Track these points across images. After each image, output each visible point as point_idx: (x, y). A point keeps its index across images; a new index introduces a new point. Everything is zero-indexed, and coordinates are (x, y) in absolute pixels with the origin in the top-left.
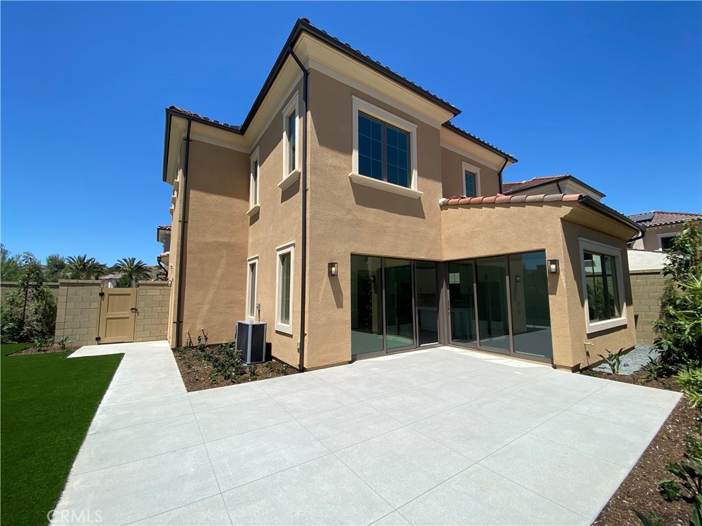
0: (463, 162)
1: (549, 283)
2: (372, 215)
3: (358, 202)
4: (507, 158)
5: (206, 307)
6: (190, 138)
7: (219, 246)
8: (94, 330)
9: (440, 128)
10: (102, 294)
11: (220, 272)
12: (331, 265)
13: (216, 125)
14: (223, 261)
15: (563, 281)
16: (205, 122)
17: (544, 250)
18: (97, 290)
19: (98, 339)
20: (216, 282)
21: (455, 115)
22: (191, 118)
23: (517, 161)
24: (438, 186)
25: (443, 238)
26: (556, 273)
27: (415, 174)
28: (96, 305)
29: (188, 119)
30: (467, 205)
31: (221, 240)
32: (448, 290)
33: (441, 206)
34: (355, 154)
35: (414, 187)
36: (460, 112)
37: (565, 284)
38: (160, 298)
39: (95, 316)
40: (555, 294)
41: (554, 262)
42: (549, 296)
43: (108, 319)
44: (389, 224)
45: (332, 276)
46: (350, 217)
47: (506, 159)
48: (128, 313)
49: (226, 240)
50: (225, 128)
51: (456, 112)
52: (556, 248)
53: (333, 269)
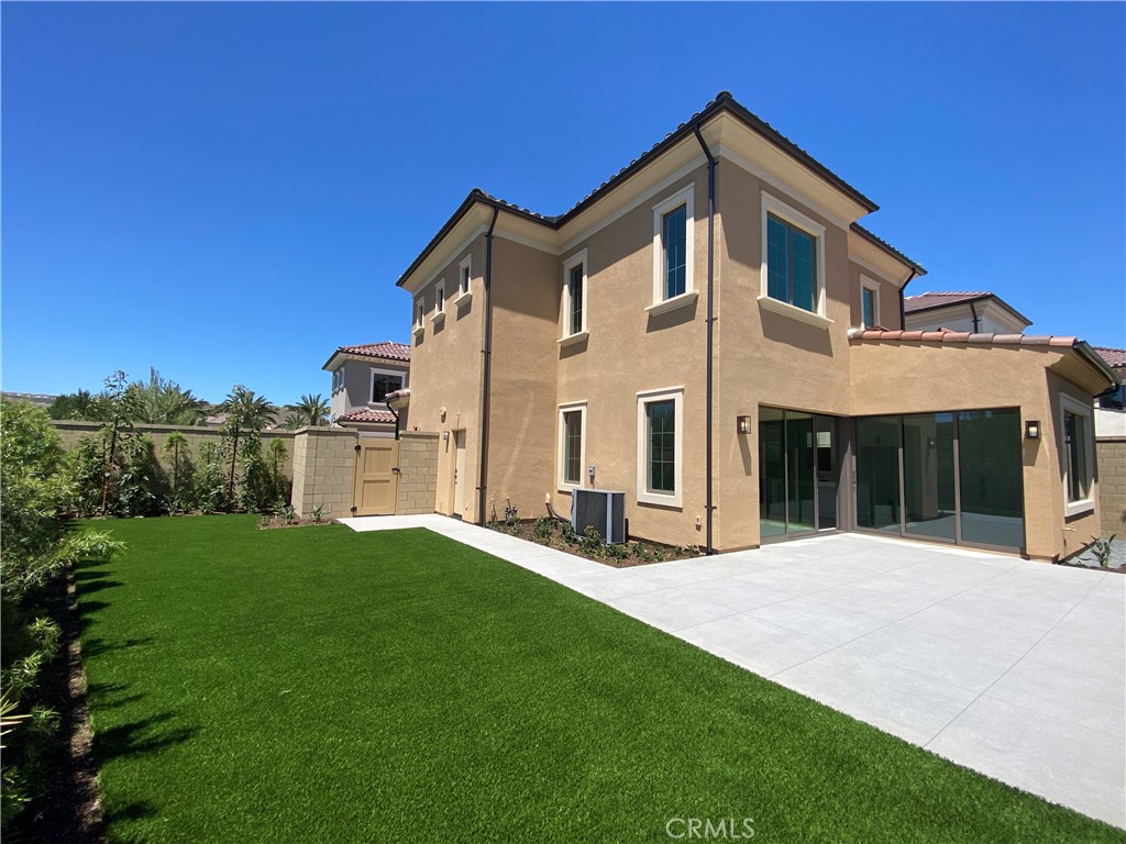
0: (862, 275)
1: (1024, 451)
2: (780, 351)
3: (767, 334)
4: (915, 270)
5: (511, 469)
6: (494, 233)
7: (527, 386)
8: (349, 497)
9: (847, 229)
10: (358, 448)
11: (526, 420)
12: (741, 419)
13: (525, 215)
14: (530, 407)
15: (1046, 448)
16: (513, 211)
17: (1018, 408)
18: (352, 442)
19: (354, 509)
20: (521, 436)
21: (870, 211)
22: (498, 207)
23: (926, 273)
24: (844, 310)
25: (851, 384)
26: (1037, 437)
27: (823, 293)
28: (350, 463)
29: (495, 207)
30: (897, 341)
31: (526, 377)
32: (854, 457)
33: (850, 340)
34: (764, 268)
35: (821, 312)
36: (877, 208)
37: (1048, 453)
38: (427, 455)
39: (350, 478)
40: (1033, 465)
41: (1035, 424)
42: (1024, 468)
43: (365, 482)
44: (795, 364)
45: (741, 432)
46: (758, 355)
47: (913, 269)
48: (388, 475)
49: (532, 378)
50: (536, 219)
51: (871, 207)
52: (1035, 404)
53: (743, 424)
